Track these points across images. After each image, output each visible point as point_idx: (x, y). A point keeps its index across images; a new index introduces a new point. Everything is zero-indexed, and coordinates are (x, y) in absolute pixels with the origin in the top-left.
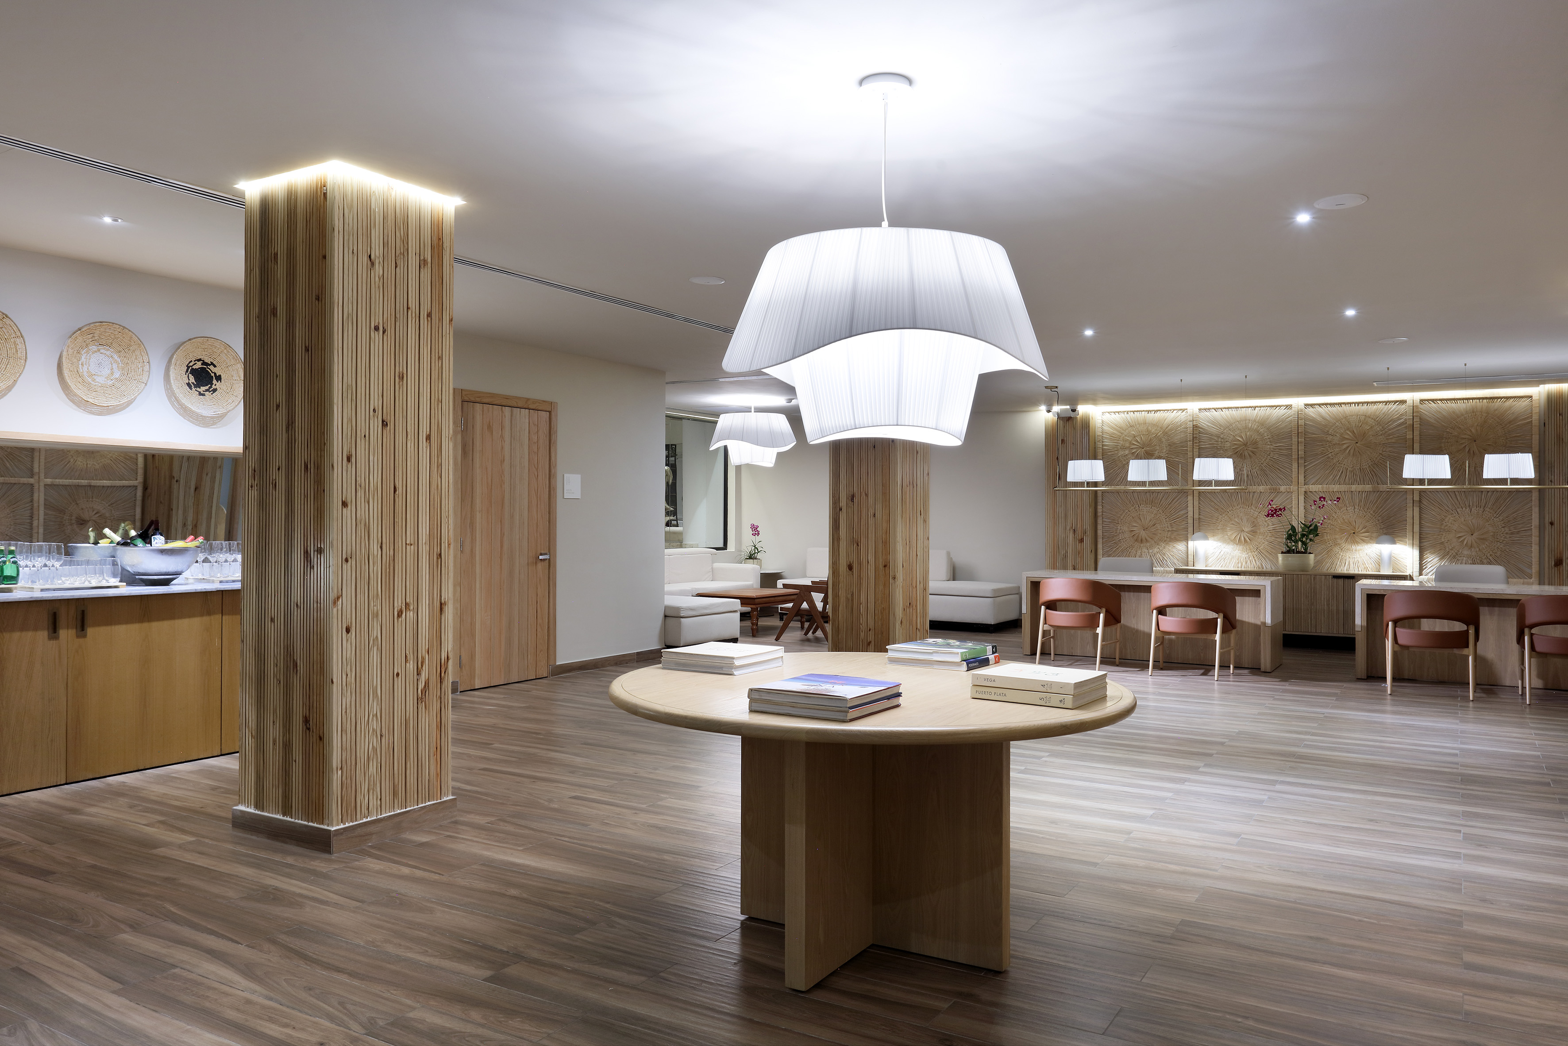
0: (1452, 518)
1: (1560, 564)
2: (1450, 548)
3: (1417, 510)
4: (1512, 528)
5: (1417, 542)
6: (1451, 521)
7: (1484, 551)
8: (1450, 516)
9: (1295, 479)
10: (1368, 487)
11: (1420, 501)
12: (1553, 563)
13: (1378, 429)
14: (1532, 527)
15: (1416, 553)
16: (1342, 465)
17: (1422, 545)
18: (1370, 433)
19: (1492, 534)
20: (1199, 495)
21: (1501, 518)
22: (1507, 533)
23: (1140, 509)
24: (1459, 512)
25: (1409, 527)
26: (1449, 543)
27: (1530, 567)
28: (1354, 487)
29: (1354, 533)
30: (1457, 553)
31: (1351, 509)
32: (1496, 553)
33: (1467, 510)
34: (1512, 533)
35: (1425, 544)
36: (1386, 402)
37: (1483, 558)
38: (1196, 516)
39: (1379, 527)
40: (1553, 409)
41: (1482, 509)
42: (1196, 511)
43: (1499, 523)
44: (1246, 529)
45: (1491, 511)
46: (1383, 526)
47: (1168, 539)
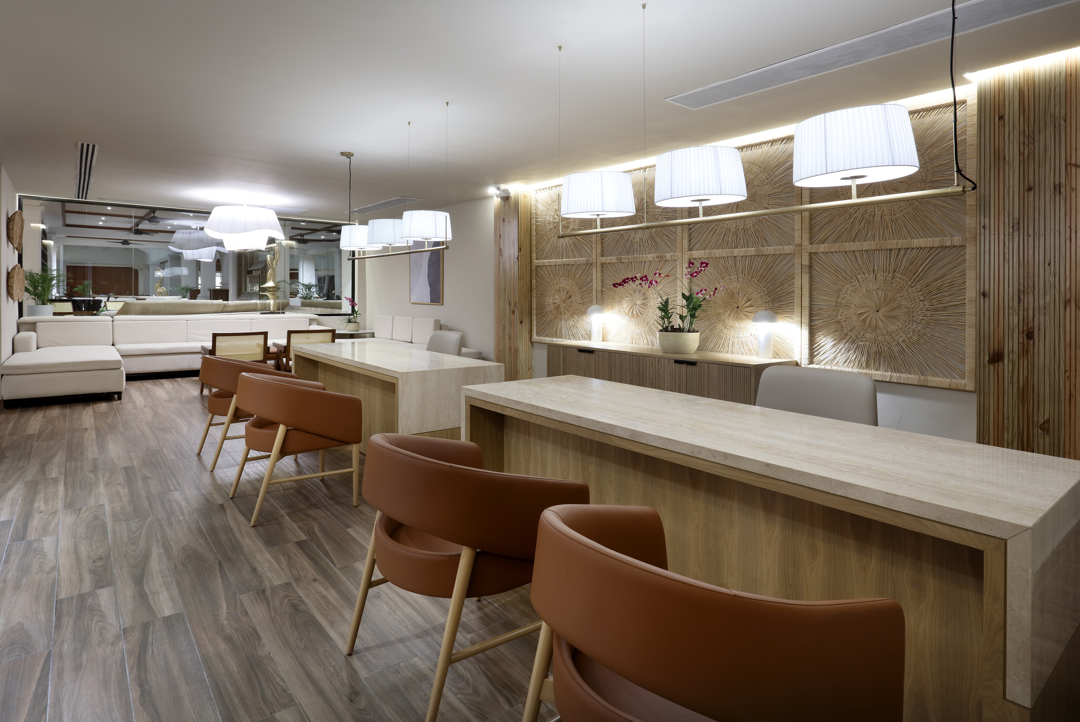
0: (851, 288)
1: (998, 361)
2: (849, 329)
3: (806, 277)
4: (934, 302)
5: (806, 320)
6: (849, 291)
7: (893, 334)
8: (848, 286)
9: (678, 245)
10: (752, 251)
11: (811, 266)
12: (987, 358)
13: (763, 177)
14: (966, 301)
15: (805, 333)
16: (726, 225)
17: (814, 323)
18: (755, 183)
19: (905, 310)
20: (602, 267)
21: (918, 287)
22: (927, 310)
23: (560, 282)
24: (860, 280)
25: (797, 301)
26: (847, 322)
27: (963, 361)
28: (736, 252)
29: (738, 307)
30: (857, 336)
31: (734, 277)
32: (911, 338)
33: (871, 276)
34: (936, 310)
35: (817, 322)
36: (773, 142)
37: (893, 344)
38: (599, 289)
39: (765, 300)
40: (988, 115)
41: (891, 275)
42: (600, 284)
43: (916, 294)
44: (638, 303)
45: (904, 277)
46: (768, 299)
47: (580, 312)
